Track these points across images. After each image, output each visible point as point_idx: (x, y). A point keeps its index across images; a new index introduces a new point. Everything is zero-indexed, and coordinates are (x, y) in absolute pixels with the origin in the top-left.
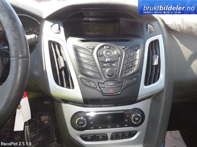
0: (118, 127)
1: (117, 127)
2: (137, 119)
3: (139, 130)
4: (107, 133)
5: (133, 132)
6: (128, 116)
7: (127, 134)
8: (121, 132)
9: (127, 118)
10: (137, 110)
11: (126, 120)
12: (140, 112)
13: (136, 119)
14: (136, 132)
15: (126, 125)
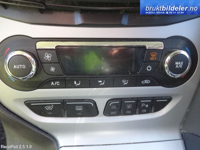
0: (126, 86)
1: (122, 85)
2: (179, 64)
3: (176, 95)
4: (95, 100)
5: (161, 98)
6: (153, 57)
7: (146, 103)
8: (132, 99)
9: (151, 62)
10: (182, 43)
11: (149, 68)
12: (187, 48)
13: (177, 63)
14: (169, 99)
15: (147, 81)
